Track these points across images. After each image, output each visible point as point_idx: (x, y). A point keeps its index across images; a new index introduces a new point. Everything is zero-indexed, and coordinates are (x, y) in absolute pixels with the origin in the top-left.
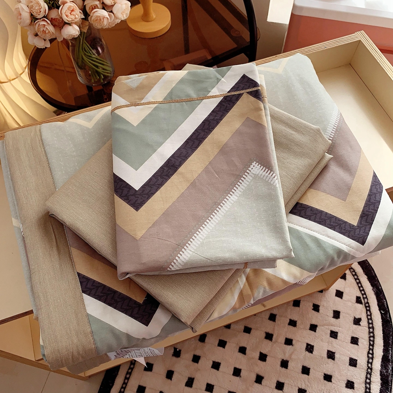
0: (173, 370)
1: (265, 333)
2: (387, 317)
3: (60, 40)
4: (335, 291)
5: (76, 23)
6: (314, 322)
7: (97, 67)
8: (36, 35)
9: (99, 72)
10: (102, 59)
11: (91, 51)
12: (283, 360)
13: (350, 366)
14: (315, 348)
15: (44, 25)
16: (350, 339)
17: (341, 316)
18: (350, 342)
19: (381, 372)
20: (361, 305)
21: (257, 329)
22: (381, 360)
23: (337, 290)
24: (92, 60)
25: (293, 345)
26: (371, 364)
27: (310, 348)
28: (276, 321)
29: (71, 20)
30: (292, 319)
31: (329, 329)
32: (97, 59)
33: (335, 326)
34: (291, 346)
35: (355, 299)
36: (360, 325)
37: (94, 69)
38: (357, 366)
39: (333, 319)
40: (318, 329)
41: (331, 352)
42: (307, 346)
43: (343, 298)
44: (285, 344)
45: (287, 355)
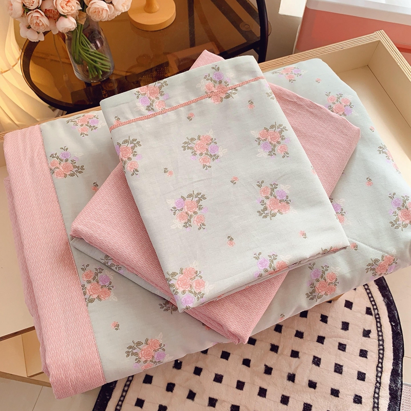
0: (173, 382)
1: (270, 345)
2: (397, 329)
3: (55, 33)
4: (344, 302)
5: (72, 15)
6: (322, 334)
7: (95, 62)
8: (29, 27)
9: (98, 68)
10: (101, 54)
11: (89, 44)
12: (289, 374)
13: (358, 380)
14: (322, 361)
15: (38, 17)
16: (359, 351)
17: (350, 328)
18: (359, 355)
19: (390, 386)
20: (371, 316)
21: (262, 341)
22: (390, 374)
23: (346, 301)
24: (90, 54)
25: (299, 358)
26: (380, 378)
27: (317, 361)
28: (282, 332)
29: (67, 11)
30: (299, 330)
31: (337, 341)
32: (95, 53)
33: (343, 338)
34: (297, 359)
35: (365, 310)
36: (369, 337)
37: (92, 64)
38: (365, 380)
39: (342, 330)
40: (325, 341)
41: (339, 365)
42: (314, 359)
43: (353, 309)
44: (291, 356)
45: (293, 368)
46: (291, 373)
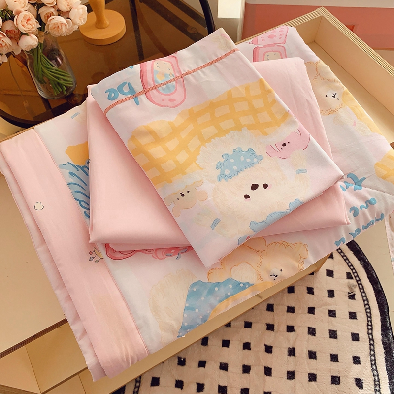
0: (181, 379)
1: (266, 325)
2: (378, 287)
4: (326, 271)
5: (33, 33)
6: (311, 305)
9: (61, 84)
11: (49, 62)
12: (289, 348)
13: (353, 341)
14: (316, 330)
16: (348, 313)
17: (335, 295)
18: (348, 317)
19: (383, 341)
20: (352, 280)
21: (257, 322)
22: (380, 330)
25: (295, 332)
26: (372, 334)
27: (312, 331)
28: (274, 310)
29: (28, 29)
30: (290, 306)
31: (326, 309)
32: (57, 71)
33: (331, 305)
34: (293, 333)
35: (346, 275)
36: (355, 299)
38: (360, 340)
39: (329, 298)
40: (316, 311)
41: (333, 331)
42: (309, 330)
43: (334, 276)
44: (288, 331)
45: (291, 342)
46: (291, 347)
